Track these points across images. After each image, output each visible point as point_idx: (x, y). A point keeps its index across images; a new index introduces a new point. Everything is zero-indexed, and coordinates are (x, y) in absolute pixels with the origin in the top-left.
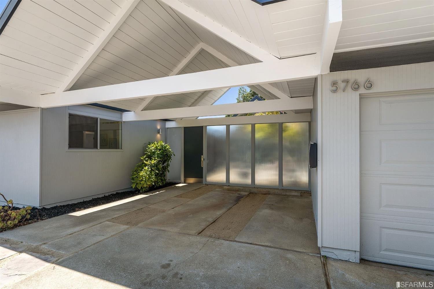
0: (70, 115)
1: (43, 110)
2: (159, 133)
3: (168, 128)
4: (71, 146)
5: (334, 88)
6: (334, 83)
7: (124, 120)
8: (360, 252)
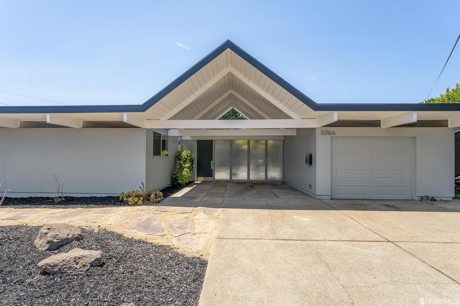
0: (154, 133)
1: (147, 129)
2: (180, 144)
3: (183, 140)
4: (154, 154)
5: (322, 133)
6: (322, 131)
7: (169, 135)
8: (331, 195)
